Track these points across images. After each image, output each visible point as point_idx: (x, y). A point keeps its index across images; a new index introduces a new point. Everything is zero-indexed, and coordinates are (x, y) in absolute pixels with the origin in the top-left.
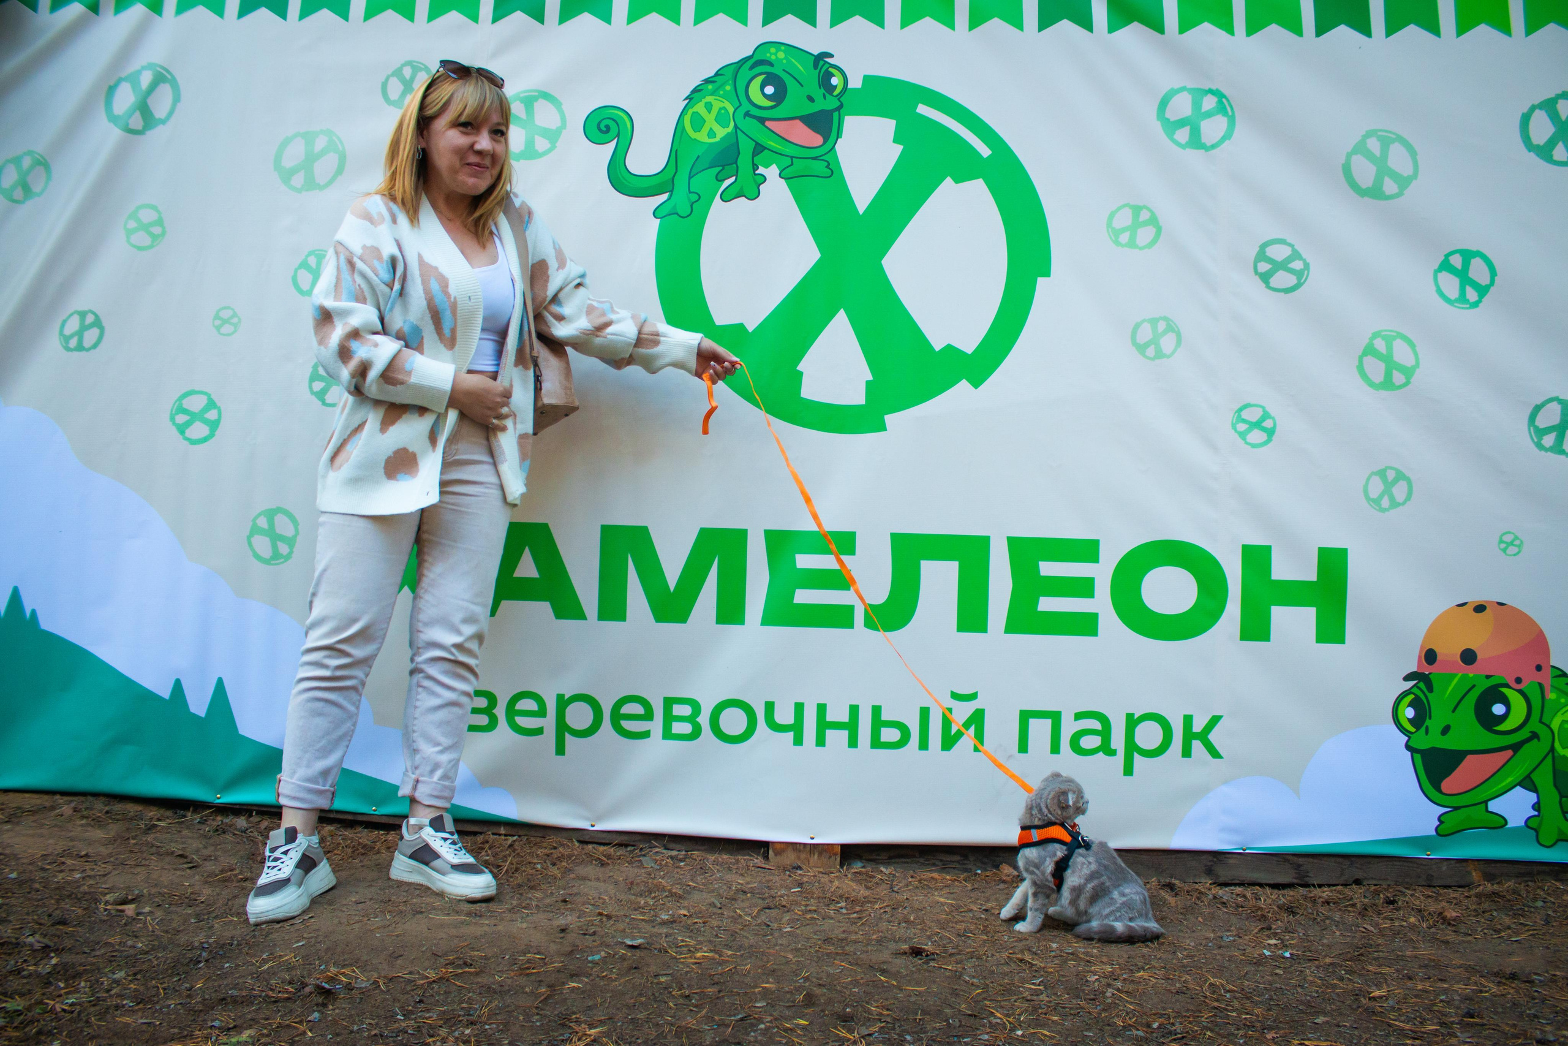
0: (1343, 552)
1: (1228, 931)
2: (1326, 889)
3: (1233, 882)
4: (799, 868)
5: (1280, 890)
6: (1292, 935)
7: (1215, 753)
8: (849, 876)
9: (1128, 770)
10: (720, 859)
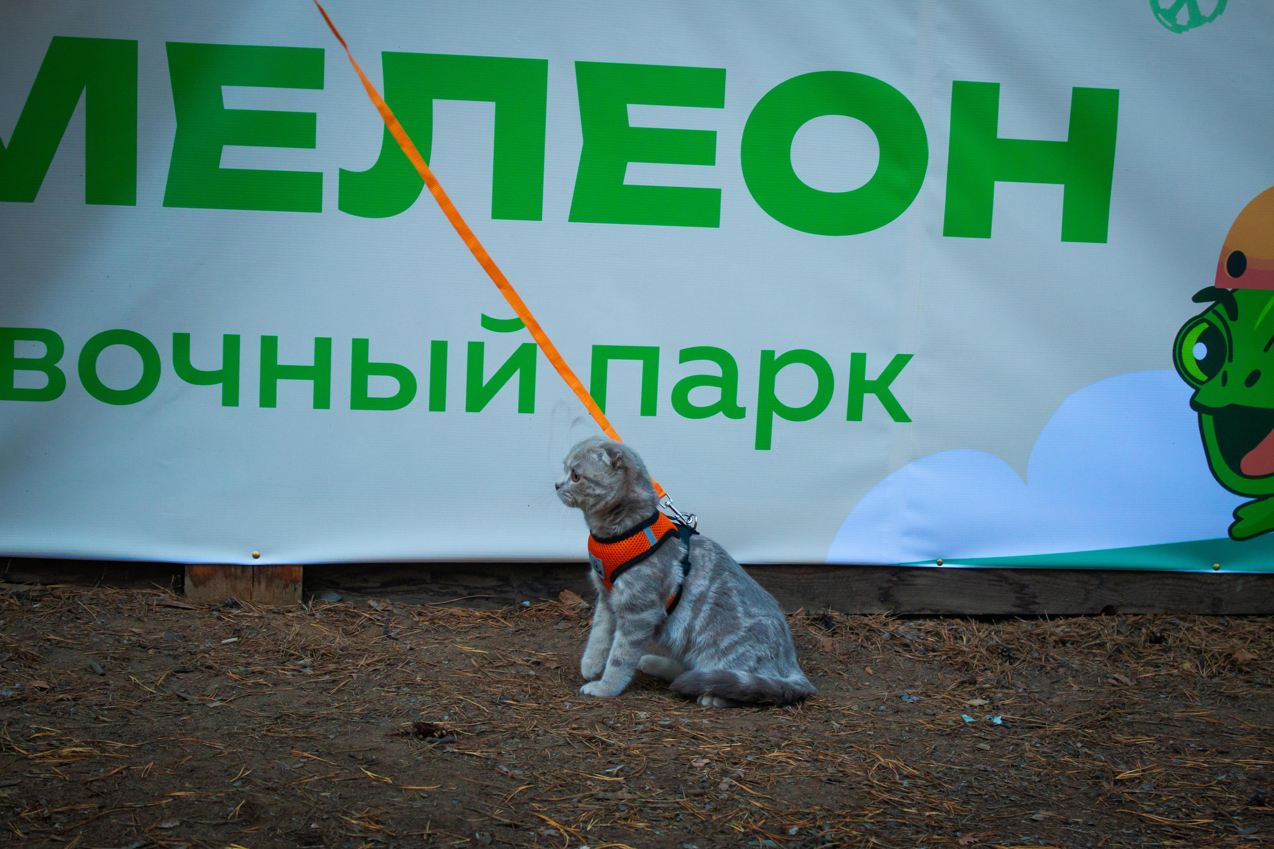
0: (1112, 96)
1: (911, 687)
2: (1061, 622)
3: (922, 613)
4: (235, 605)
5: (992, 623)
6: (1007, 691)
7: (898, 414)
8: (318, 615)
9: (763, 441)
10: (102, 596)
